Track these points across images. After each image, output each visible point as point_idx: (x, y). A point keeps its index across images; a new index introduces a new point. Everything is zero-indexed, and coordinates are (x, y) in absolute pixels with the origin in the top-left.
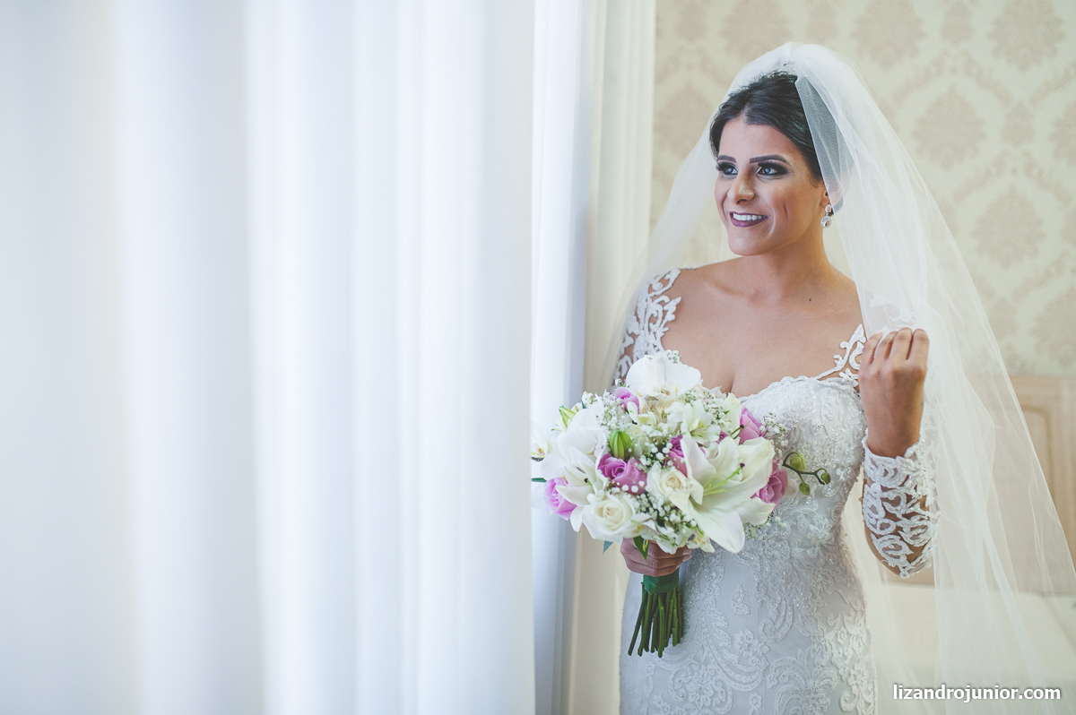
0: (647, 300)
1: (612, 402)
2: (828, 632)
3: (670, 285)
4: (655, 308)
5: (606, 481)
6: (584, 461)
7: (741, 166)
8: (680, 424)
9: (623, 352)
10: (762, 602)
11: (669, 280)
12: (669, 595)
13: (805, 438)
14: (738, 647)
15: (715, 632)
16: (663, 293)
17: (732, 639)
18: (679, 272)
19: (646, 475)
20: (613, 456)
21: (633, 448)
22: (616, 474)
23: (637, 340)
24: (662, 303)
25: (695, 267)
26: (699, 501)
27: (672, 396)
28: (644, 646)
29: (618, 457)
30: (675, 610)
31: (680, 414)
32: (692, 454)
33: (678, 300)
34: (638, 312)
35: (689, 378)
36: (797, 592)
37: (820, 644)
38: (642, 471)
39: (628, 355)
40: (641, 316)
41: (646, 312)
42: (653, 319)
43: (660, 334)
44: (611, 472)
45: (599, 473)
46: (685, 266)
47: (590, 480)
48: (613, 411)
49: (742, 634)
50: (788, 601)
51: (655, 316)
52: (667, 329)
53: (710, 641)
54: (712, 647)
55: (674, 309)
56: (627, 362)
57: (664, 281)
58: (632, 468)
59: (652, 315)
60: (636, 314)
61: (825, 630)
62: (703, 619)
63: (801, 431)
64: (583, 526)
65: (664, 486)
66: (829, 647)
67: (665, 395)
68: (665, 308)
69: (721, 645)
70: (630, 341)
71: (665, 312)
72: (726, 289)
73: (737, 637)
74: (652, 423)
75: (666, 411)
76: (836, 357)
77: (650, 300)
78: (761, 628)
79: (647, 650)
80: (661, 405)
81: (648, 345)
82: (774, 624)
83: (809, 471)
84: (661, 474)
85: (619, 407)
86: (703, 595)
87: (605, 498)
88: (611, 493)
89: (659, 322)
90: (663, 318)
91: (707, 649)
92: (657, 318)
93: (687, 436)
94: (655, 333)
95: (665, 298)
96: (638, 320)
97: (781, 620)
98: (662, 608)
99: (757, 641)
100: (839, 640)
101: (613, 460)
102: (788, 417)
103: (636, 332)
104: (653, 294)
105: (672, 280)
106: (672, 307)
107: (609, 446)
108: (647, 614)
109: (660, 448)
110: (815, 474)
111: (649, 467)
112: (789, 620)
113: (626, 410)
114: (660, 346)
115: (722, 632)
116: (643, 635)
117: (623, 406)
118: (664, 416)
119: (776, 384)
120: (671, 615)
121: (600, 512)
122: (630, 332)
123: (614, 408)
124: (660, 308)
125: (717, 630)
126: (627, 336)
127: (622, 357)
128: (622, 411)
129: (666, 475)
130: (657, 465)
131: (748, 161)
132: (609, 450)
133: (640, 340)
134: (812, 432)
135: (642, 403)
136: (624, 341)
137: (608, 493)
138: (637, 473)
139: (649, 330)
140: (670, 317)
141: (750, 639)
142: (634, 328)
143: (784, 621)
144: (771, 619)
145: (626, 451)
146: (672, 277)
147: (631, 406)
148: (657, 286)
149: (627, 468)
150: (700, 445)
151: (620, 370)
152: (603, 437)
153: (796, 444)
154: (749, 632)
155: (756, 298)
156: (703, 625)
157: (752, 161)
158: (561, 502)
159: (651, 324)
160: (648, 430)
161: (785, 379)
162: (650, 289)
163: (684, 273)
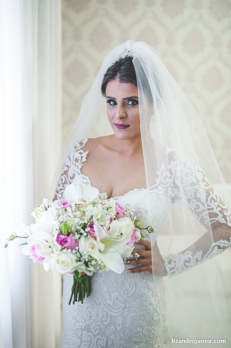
0: (74, 152)
1: (59, 207)
2: (149, 291)
3: (84, 145)
4: (77, 155)
5: (60, 247)
6: (48, 237)
7: (119, 101)
8: (92, 216)
9: (63, 173)
10: (123, 282)
11: (83, 143)
12: (85, 280)
13: (143, 215)
14: (113, 299)
15: (104, 293)
16: (81, 149)
17: (110, 296)
18: (87, 140)
19: (78, 242)
20: (62, 234)
21: (71, 229)
22: (64, 243)
23: (70, 169)
24: (81, 153)
25: (94, 138)
26: (102, 250)
27: (87, 203)
28: (75, 300)
29: (65, 235)
30: (88, 285)
31: (92, 211)
32: (99, 231)
33: (87, 152)
34: (70, 157)
35: (93, 193)
36: (137, 277)
37: (146, 297)
38: (76, 240)
39: (65, 174)
40: (71, 158)
41: (73, 157)
42: (77, 160)
43: (80, 167)
44: (62, 242)
45: (56, 243)
46: (90, 137)
47: (52, 246)
48: (60, 212)
49: (114, 294)
50: (133, 281)
51: (78, 158)
52: (83, 165)
53: (101, 296)
54: (102, 298)
55: (86, 156)
56: (65, 178)
57: (81, 144)
58: (72, 240)
59: (76, 158)
60: (69, 157)
61: (148, 291)
62: (99, 288)
63: (142, 212)
64: (50, 269)
65: (88, 248)
66: (150, 298)
67: (83, 202)
68: (82, 155)
69: (106, 298)
70: (66, 168)
71: (82, 157)
72: (109, 149)
73: (113, 295)
74: (79, 217)
75: (85, 210)
76: (155, 179)
77: (75, 151)
78: (122, 292)
79: (76, 301)
80: (82, 207)
81: (75, 171)
82: (128, 290)
83: (144, 228)
84: (85, 242)
85: (63, 209)
86: (98, 279)
87: (59, 254)
88: (63, 253)
89: (79, 161)
90: (81, 160)
91: (100, 299)
92: (78, 160)
93: (96, 223)
94: (78, 167)
95: (82, 151)
96: (70, 160)
97: (131, 288)
98: (83, 286)
99: (121, 297)
100: (154, 294)
101: (62, 237)
102: (137, 206)
103: (69, 165)
104: (76, 149)
105: (85, 143)
106: (85, 155)
107: (60, 229)
108: (76, 288)
109: (84, 228)
110: (147, 229)
111: (79, 238)
112: (134, 289)
113: (66, 210)
114: (80, 172)
115: (106, 293)
116: (74, 297)
117: (64, 208)
118: (84, 212)
119: (131, 191)
120: (86, 287)
121: (58, 261)
122: (66, 165)
123: (60, 210)
124: (79, 155)
125: (104, 292)
126: (65, 166)
127: (62, 175)
128: (64, 211)
129: (88, 243)
130: (82, 238)
131: (122, 99)
132: (60, 231)
133: (71, 169)
134: (146, 213)
135: (74, 207)
136: (64, 168)
137: (61, 252)
138: (74, 241)
139: (75, 165)
140: (84, 160)
141: (118, 296)
142: (68, 163)
143: (132, 289)
144: (126, 288)
145: (68, 231)
146: (85, 142)
147: (69, 209)
148: (78, 145)
149: (69, 239)
150: (102, 226)
151: (62, 180)
152: (57, 225)
153: (140, 218)
154: (117, 294)
155: (121, 153)
156: (99, 290)
157: (124, 99)
158: (38, 257)
159: (76, 162)
160: (77, 220)
161: (135, 190)
162: (75, 147)
163: (90, 140)
